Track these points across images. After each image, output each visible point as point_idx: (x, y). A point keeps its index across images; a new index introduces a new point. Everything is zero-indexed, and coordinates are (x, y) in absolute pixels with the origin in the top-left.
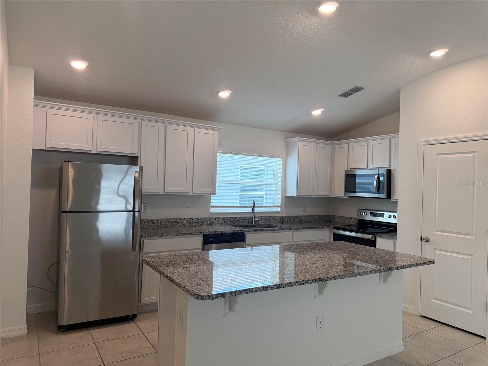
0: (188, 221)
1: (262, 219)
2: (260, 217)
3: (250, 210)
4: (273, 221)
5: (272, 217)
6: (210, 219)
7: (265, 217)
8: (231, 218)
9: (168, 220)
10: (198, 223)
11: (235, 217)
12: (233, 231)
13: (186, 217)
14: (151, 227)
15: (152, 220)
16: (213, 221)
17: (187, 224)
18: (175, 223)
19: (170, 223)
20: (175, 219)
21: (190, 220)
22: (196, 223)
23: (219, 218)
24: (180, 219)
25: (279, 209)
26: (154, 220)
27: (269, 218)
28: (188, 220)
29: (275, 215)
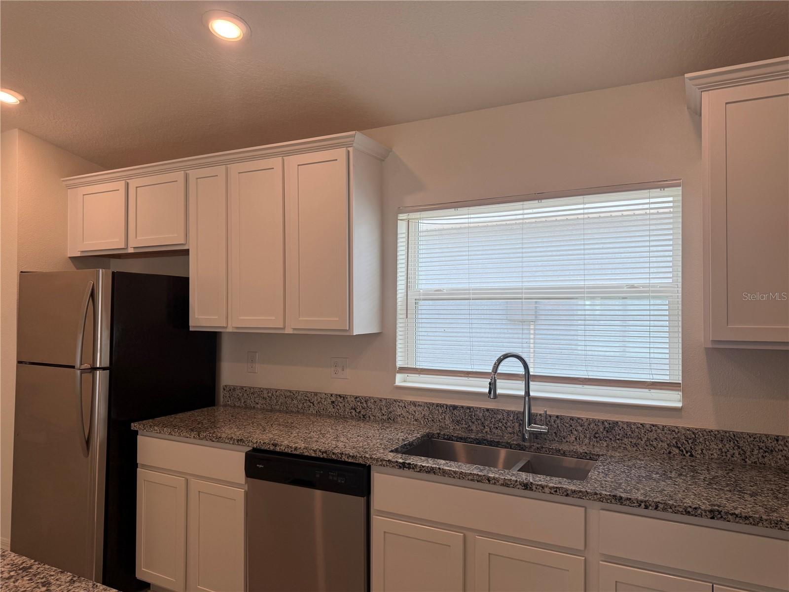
0: (333, 402)
1: (580, 428)
2: (572, 419)
3: (482, 386)
4: (634, 441)
5: (629, 424)
6: (390, 403)
7: (594, 421)
8: (455, 407)
9: (291, 395)
10: (358, 411)
11: (469, 408)
12: (326, 452)
13: (329, 391)
14: (259, 406)
15: (261, 390)
16: (399, 411)
17: (331, 410)
18: (305, 404)
19: (295, 402)
20: (306, 393)
21: (339, 399)
22: (353, 411)
23: (414, 404)
24: (316, 394)
25: (672, 400)
26: (265, 392)
27: (613, 428)
28: (333, 399)
29: (648, 420)
